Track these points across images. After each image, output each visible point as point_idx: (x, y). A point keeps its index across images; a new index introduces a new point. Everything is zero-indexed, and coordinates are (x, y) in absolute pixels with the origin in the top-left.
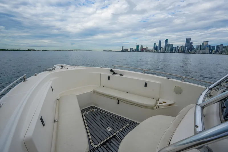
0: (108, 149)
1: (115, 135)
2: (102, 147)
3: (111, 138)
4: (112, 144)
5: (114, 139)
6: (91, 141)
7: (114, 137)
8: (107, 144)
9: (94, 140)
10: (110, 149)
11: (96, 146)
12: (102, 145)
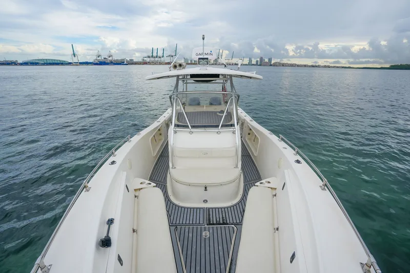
0: (225, 218)
1: (207, 225)
2: (228, 222)
3: (213, 224)
4: (218, 220)
5: (212, 222)
6: (235, 233)
7: (210, 224)
8: (221, 222)
9: (232, 233)
10: (223, 218)
11: (233, 226)
12: (227, 224)
